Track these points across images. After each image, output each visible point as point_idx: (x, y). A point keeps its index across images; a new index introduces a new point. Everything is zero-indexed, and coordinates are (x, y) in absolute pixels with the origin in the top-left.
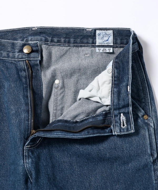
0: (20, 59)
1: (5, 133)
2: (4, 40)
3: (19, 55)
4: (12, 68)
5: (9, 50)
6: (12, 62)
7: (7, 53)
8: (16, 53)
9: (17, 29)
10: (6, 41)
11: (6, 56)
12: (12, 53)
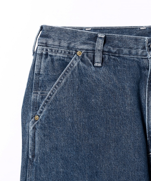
0: (144, 56)
1: (126, 138)
2: (125, 36)
3: (143, 52)
4: (134, 66)
5: (131, 46)
6: (134, 60)
7: (129, 50)
8: (140, 49)
9: (123, 27)
10: (128, 37)
11: (128, 53)
12: (135, 49)
